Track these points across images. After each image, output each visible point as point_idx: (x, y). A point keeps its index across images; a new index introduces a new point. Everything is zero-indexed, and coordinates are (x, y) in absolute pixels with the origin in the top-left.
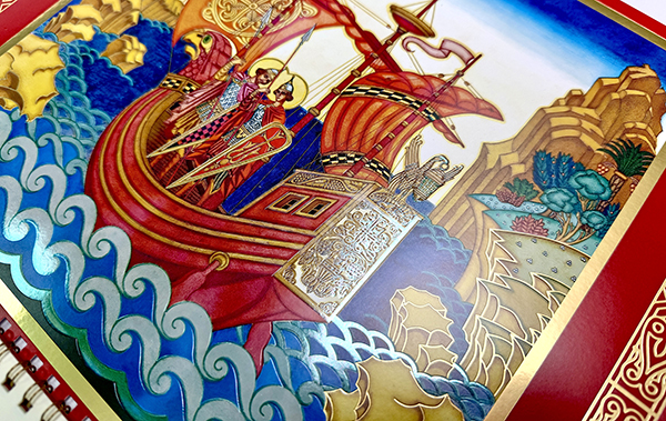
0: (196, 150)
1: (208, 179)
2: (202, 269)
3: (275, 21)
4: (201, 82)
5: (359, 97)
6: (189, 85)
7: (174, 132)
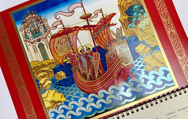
0: (91, 71)
1: (98, 71)
2: (115, 79)
3: (70, 43)
4: (77, 63)
5: (97, 36)
6: (76, 66)
7: (85, 73)
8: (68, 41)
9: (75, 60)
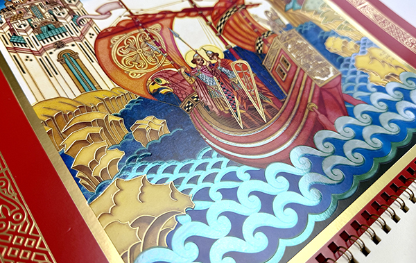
0: (242, 104)
2: (317, 115)
3: (158, 44)
6: (194, 97)
7: (227, 112)
8: (152, 42)
9: (186, 82)
